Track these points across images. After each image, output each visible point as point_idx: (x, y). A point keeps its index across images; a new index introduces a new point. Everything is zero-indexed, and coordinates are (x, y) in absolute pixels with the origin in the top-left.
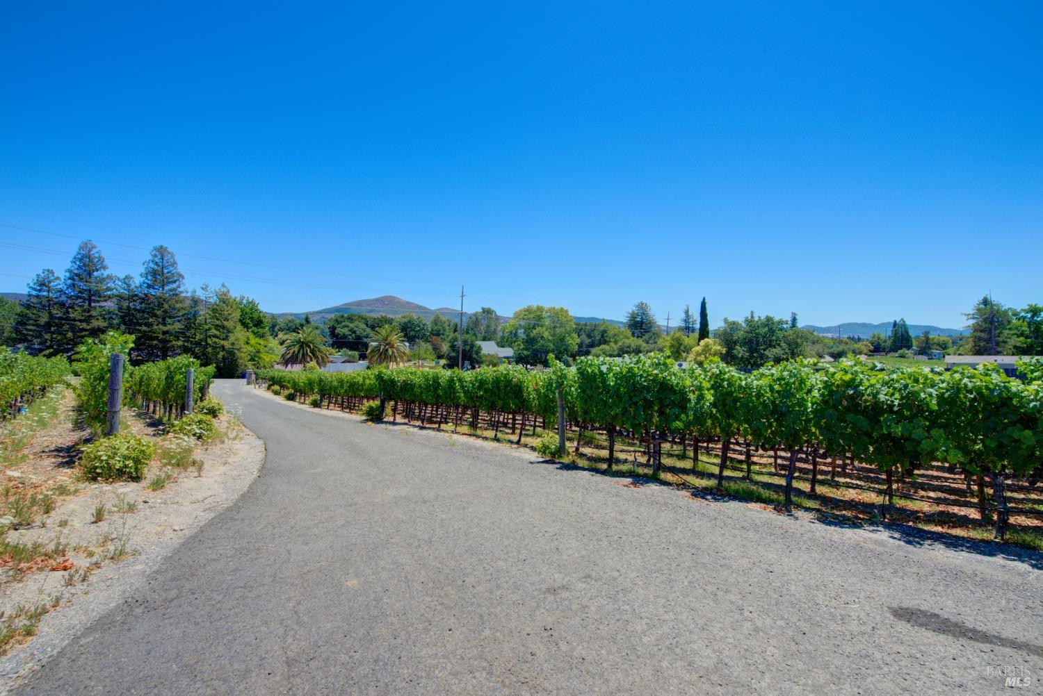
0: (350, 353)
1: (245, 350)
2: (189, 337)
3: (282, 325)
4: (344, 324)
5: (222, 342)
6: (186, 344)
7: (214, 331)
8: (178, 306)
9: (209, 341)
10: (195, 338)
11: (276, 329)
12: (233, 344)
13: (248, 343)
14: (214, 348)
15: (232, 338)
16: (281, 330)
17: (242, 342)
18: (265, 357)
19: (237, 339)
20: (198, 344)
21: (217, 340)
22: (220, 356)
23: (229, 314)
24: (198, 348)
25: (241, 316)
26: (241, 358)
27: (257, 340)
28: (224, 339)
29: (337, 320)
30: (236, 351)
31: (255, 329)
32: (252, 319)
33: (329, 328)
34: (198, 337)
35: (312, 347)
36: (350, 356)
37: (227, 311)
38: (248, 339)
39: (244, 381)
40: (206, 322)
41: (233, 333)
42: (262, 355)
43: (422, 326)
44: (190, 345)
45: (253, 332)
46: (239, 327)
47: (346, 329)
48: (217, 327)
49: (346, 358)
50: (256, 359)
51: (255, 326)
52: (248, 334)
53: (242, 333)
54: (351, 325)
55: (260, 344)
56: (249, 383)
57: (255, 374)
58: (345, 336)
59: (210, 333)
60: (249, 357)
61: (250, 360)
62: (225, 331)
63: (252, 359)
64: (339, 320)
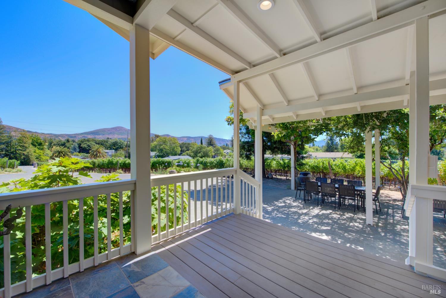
0: (86, 155)
1: (34, 155)
2: (8, 150)
3: (55, 143)
4: (85, 142)
5: (23, 152)
6: (6, 153)
7: (20, 148)
8: (3, 138)
9: (17, 152)
10: (11, 151)
11: (52, 145)
12: (28, 153)
13: (35, 152)
14: (19, 154)
15: (28, 151)
16: (54, 145)
17: (32, 152)
18: (43, 158)
19: (30, 151)
20: (12, 153)
21: (21, 151)
22: (23, 157)
23: (26, 141)
24: (12, 155)
25: (32, 142)
26: (32, 158)
27: (40, 151)
28: (24, 151)
29: (82, 141)
30: (30, 155)
31: (39, 147)
32: (37, 143)
33: (78, 144)
34: (12, 150)
35: (64, 153)
36: (86, 156)
37: (26, 140)
38: (35, 150)
39: (33, 166)
40: (16, 144)
41: (28, 148)
42: (41, 157)
43: (121, 144)
44: (8, 153)
45: (37, 148)
46: (31, 146)
47: (86, 145)
48: (21, 146)
49: (83, 157)
50: (39, 158)
51: (38, 145)
52: (35, 148)
53: (33, 148)
54: (88, 143)
55: (41, 153)
56: (34, 167)
57: (37, 164)
58: (85, 148)
59: (17, 149)
60: (36, 158)
61: (36, 159)
62: (25, 148)
63: (37, 158)
64: (83, 141)
